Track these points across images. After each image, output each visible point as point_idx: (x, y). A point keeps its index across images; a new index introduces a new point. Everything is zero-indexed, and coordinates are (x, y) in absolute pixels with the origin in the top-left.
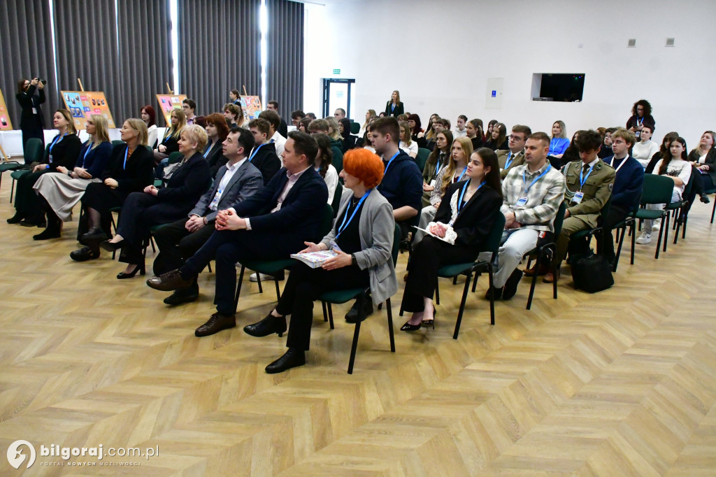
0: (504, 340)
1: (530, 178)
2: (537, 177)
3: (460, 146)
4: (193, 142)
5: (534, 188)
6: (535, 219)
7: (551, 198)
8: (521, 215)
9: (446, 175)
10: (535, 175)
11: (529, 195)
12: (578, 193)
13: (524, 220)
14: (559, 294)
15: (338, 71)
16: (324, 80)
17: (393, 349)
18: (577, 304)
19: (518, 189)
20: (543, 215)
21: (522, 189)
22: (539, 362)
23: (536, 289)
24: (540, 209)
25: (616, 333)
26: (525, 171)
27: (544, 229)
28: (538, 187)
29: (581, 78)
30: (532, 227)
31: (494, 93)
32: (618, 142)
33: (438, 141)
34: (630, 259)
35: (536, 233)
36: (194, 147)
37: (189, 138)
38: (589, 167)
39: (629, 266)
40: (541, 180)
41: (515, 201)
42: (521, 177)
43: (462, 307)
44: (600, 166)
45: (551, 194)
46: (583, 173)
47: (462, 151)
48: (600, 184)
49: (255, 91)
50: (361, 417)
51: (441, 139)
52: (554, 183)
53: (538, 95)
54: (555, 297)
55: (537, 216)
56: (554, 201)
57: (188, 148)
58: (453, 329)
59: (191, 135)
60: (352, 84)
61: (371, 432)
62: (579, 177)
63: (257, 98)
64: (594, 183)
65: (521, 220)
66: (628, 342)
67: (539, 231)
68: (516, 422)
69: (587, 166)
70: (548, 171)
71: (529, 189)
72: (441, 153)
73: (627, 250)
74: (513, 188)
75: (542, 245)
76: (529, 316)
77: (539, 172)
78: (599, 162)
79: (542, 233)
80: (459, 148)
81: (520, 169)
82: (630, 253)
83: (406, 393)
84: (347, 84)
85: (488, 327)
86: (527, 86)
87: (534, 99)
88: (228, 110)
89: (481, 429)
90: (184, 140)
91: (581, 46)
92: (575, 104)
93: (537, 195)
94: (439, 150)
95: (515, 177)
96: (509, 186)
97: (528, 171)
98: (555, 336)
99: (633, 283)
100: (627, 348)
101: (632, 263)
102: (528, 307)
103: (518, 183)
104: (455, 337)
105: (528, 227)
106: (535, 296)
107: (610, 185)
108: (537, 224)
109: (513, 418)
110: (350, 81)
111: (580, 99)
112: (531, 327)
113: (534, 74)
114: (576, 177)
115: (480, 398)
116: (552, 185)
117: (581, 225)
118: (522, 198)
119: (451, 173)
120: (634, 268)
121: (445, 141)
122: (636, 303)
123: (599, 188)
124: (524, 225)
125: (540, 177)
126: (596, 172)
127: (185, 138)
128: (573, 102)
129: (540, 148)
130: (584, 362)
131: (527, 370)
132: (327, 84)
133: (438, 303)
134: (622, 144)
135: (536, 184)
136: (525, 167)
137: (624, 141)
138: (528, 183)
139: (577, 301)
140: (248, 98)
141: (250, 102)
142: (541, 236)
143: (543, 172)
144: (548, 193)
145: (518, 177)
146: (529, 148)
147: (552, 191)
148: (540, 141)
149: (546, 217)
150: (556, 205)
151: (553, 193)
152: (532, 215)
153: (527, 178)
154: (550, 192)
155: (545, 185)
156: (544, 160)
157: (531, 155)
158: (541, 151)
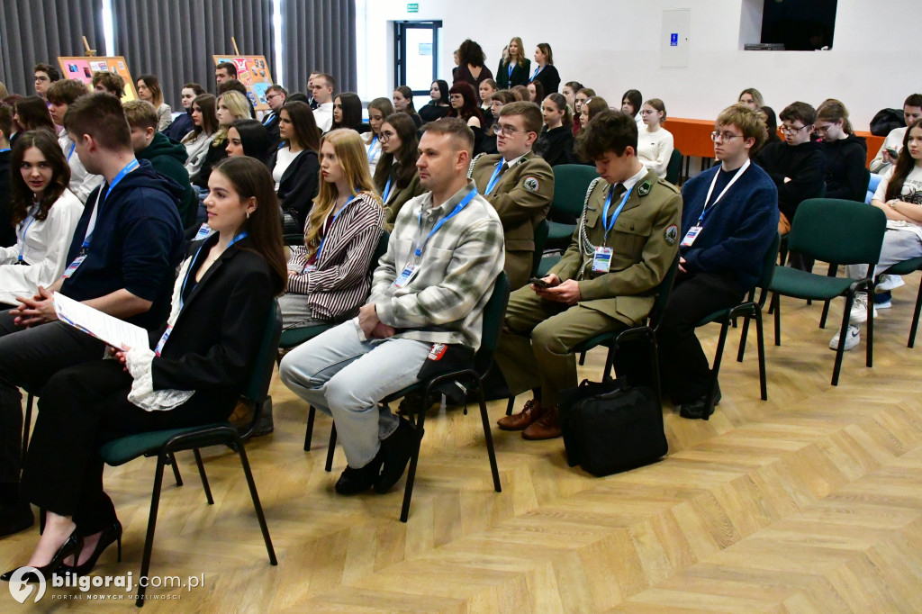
1: (428, 222)
2: (441, 220)
3: (330, 149)
5: (431, 246)
6: (418, 319)
7: (456, 269)
8: (387, 308)
12: (600, 250)
13: (396, 320)
15: (415, 7)
16: (394, 23)
19: (405, 248)
20: (437, 307)
21: (413, 246)
24: (431, 295)
27: (443, 338)
28: (438, 244)
30: (416, 334)
31: (674, 39)
32: (727, 134)
35: (423, 349)
38: (625, 190)
40: (445, 227)
42: (417, 219)
45: (458, 260)
47: (339, 161)
48: (645, 229)
53: (756, 40)
55: (423, 309)
56: (463, 276)
60: (440, 30)
63: (260, 59)
64: (632, 229)
65: (391, 320)
67: (431, 345)
69: (620, 189)
70: (465, 207)
71: (424, 247)
72: (395, 161)
74: (399, 243)
79: (437, 347)
80: (331, 156)
84: (431, 31)
87: (748, 48)
93: (433, 259)
95: (406, 220)
97: (428, 206)
99: (724, 449)
104: (140, 600)
105: (406, 335)
107: (669, 231)
108: (430, 327)
110: (436, 25)
111: (830, 45)
114: (599, 213)
116: (461, 240)
117: (599, 323)
118: (410, 268)
122: (680, 507)
123: (647, 240)
124: (399, 331)
125: (446, 220)
126: (637, 202)
129: (446, 153)
132: (400, 31)
134: (733, 139)
137: (741, 134)
138: (426, 234)
140: (242, 60)
141: (244, 67)
142: (433, 357)
143: (454, 209)
144: (453, 259)
145: (411, 221)
146: (424, 154)
147: (460, 253)
148: (447, 137)
149: (445, 312)
150: (467, 285)
151: (461, 256)
152: (413, 309)
153: (424, 223)
154: (455, 255)
155: (450, 239)
156: (458, 181)
157: (428, 169)
158: (449, 161)
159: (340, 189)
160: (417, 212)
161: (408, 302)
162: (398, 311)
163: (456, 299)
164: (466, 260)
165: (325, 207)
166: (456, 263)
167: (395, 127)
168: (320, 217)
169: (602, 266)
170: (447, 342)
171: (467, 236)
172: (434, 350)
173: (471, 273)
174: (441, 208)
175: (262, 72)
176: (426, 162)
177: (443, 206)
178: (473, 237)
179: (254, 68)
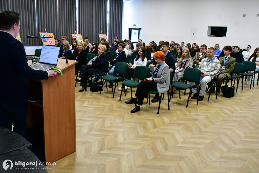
0: (201, 108)
2: (211, 61)
3: (186, 51)
4: (103, 50)
5: (210, 65)
9: (181, 61)
10: (210, 60)
11: (209, 66)
12: (223, 66)
14: (218, 97)
15: (135, 25)
16: (130, 28)
17: (169, 109)
18: (223, 100)
19: (205, 65)
21: (206, 65)
22: (212, 113)
23: (210, 96)
25: (235, 107)
26: (207, 59)
28: (212, 64)
29: (226, 28)
31: (194, 34)
33: (178, 51)
34: (241, 89)
35: (211, 77)
36: (103, 52)
37: (102, 49)
38: (227, 58)
39: (241, 91)
40: (212, 62)
41: (204, 69)
42: (206, 61)
43: (188, 100)
44: (230, 58)
46: (225, 60)
47: (187, 53)
49: (105, 33)
50: (164, 123)
51: (179, 50)
52: (217, 63)
53: (210, 34)
54: (217, 98)
57: (101, 52)
58: (186, 105)
59: (103, 48)
60: (140, 30)
61: (167, 126)
62: (223, 61)
63: (106, 35)
64: (228, 64)
66: (239, 109)
68: (206, 125)
69: (226, 58)
71: (208, 65)
72: (179, 54)
73: (240, 86)
74: (204, 65)
75: (212, 81)
76: (209, 103)
77: (212, 59)
78: (230, 57)
79: (213, 77)
80: (186, 52)
81: (205, 59)
82: (241, 87)
83: (175, 118)
84: (138, 30)
85: (196, 105)
86: (206, 31)
87: (208, 36)
89: (197, 126)
90: (100, 49)
91: (225, 17)
92: (224, 37)
93: (212, 66)
94: (178, 53)
95: (204, 61)
96: (202, 64)
97: (208, 59)
98: (216, 107)
99: (241, 95)
100: (238, 110)
101: (242, 90)
102: (208, 100)
103: (205, 63)
104: (187, 107)
106: (210, 98)
107: (234, 64)
109: (205, 124)
110: (139, 29)
111: (225, 36)
112: (209, 105)
113: (209, 27)
114: (222, 61)
115: (195, 120)
117: (225, 77)
118: (207, 67)
119: (183, 60)
120: (243, 91)
121: (180, 50)
122: (242, 100)
123: (230, 65)
126: (229, 60)
127: (100, 48)
128: (223, 37)
130: (225, 113)
131: (208, 114)
132: (130, 30)
133: (180, 99)
135: (211, 63)
136: (207, 58)
138: (208, 63)
139: (224, 99)
140: (103, 35)
142: (212, 79)
153: (208, 61)
160: (206, 60)
167: (180, 49)
169: (224, 69)
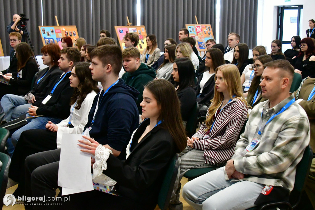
1: (266, 116)
2: (273, 115)
3: (221, 75)
6: (257, 170)
7: (279, 144)
8: (240, 163)
13: (245, 170)
16: (278, 7)
19: (253, 130)
20: (267, 164)
24: (264, 157)
27: (271, 183)
28: (271, 128)
30: (255, 179)
40: (275, 119)
42: (261, 114)
45: (281, 138)
55: (260, 165)
56: (284, 147)
63: (208, 26)
65: (242, 169)
67: (264, 186)
70: (287, 108)
80: (221, 78)
84: (297, 11)
88: (128, 39)
93: (267, 137)
95: (255, 114)
97: (266, 108)
105: (250, 179)
108: (264, 175)
110: (300, 8)
116: (283, 127)
124: (247, 176)
125: (276, 115)
129: (276, 79)
132: (280, 11)
135: (270, 124)
140: (199, 27)
141: (200, 30)
142: (264, 193)
143: (281, 110)
144: (278, 138)
145: (258, 115)
146: (264, 79)
147: (282, 134)
148: (277, 70)
149: (272, 167)
150: (286, 153)
151: (283, 137)
152: (254, 164)
153: (264, 117)
154: (280, 135)
155: (277, 126)
156: (283, 95)
157: (266, 87)
158: (278, 83)
159: (225, 95)
160: (261, 111)
161: (252, 160)
162: (246, 165)
163: (279, 160)
164: (285, 139)
165: (217, 104)
166: (279, 140)
167: (262, 62)
168: (214, 109)
170: (273, 185)
171: (286, 125)
172: (265, 189)
173: (288, 146)
174: (273, 109)
175: (209, 32)
176: (265, 84)
177: (275, 108)
178: (290, 126)
179: (205, 30)
